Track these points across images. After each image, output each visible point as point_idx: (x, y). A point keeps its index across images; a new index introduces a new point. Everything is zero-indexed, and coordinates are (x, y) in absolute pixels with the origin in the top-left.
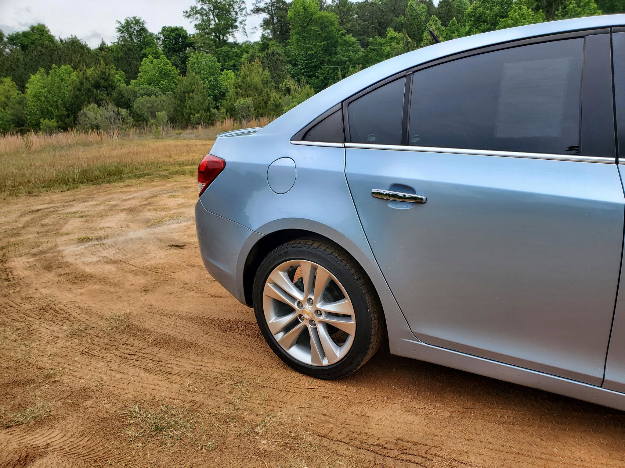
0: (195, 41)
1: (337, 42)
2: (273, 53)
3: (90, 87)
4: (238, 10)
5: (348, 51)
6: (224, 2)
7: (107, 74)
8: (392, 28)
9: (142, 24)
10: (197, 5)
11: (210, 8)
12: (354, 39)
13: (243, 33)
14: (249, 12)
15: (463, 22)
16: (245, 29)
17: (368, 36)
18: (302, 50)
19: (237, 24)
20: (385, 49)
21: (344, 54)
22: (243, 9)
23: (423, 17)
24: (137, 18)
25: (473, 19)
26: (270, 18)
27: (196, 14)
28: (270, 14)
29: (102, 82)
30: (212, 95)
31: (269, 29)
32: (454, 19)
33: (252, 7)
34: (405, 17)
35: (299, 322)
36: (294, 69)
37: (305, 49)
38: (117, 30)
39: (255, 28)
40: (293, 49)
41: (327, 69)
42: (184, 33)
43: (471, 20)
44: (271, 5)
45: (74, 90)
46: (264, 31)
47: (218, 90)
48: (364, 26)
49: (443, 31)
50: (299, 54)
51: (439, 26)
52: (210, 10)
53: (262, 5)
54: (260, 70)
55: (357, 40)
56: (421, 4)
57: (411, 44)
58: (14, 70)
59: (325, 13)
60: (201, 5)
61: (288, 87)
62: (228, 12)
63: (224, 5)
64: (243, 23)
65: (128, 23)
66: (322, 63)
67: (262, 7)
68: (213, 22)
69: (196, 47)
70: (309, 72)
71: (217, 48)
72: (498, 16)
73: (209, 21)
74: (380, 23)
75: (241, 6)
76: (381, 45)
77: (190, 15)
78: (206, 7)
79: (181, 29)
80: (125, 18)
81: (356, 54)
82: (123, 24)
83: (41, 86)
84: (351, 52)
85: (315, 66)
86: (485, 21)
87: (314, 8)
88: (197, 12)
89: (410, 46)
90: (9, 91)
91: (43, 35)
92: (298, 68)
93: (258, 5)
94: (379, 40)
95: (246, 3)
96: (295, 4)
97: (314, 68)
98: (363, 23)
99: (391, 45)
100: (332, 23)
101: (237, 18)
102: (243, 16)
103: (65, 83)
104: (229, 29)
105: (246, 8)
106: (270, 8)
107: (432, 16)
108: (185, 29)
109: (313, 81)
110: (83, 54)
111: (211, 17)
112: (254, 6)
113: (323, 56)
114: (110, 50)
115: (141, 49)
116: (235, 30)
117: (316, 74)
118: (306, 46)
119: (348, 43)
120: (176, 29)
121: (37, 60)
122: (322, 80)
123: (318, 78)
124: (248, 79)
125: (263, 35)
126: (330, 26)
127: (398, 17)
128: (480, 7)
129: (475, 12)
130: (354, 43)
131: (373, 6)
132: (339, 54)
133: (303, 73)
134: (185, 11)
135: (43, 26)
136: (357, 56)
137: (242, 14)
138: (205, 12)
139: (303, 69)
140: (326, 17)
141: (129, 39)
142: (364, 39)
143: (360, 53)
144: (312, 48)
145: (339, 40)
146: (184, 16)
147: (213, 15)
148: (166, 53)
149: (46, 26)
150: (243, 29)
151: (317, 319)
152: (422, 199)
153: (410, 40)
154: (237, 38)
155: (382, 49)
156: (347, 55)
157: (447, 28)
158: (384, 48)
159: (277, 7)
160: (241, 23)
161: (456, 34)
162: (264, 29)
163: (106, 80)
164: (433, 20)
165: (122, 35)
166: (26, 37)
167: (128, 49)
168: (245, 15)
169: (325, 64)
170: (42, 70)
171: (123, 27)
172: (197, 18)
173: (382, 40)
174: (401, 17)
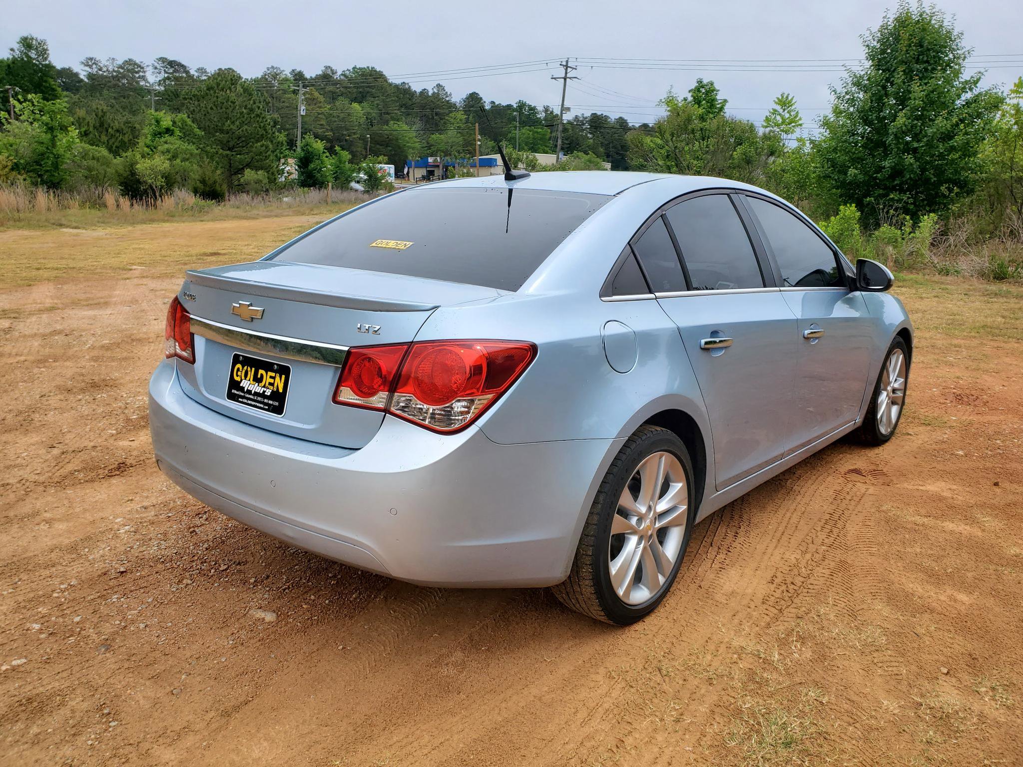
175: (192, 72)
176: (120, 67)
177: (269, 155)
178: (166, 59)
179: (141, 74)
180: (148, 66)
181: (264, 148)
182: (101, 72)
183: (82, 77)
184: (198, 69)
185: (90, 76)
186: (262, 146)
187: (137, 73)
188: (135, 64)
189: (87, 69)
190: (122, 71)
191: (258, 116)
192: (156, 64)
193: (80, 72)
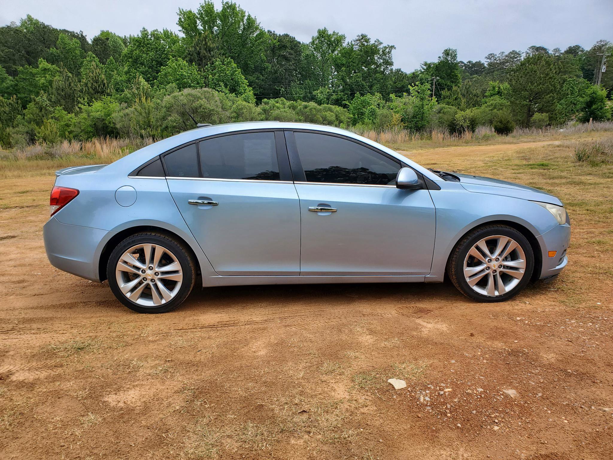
8: (44, 59)
15: (120, 62)
17: (15, 64)
20: (39, 80)
23: (78, 52)
25: (130, 60)
32: (111, 58)
34: (57, 49)
35: (143, 283)
48: (8, 53)
49: (101, 68)
51: (97, 63)
55: (3, 68)
56: (73, 38)
57: (72, 79)
72: (154, 60)
74: (28, 52)
76: (33, 75)
86: (142, 64)
89: (71, 81)
94: (31, 70)
99: (46, 77)
107: (89, 52)
127: (49, 48)
128: (135, 50)
129: (131, 54)
131: (18, 34)
136: (5, 84)
142: (10, 67)
143: (8, 82)
151: (156, 278)
152: (216, 203)
153: (70, 75)
155: (35, 79)
157: (105, 66)
158: (37, 79)
161: (115, 72)
164: (90, 57)
173: (34, 71)
174: (53, 48)
175: (550, 52)
176: (507, 56)
177: (555, 103)
178: (535, 47)
179: (518, 58)
180: (523, 53)
181: (551, 98)
182: (495, 61)
183: (486, 65)
184: (554, 50)
185: (490, 64)
186: (550, 97)
187: (516, 58)
188: (516, 53)
189: (489, 60)
190: (507, 58)
191: (551, 78)
192: (528, 51)
193: (485, 62)
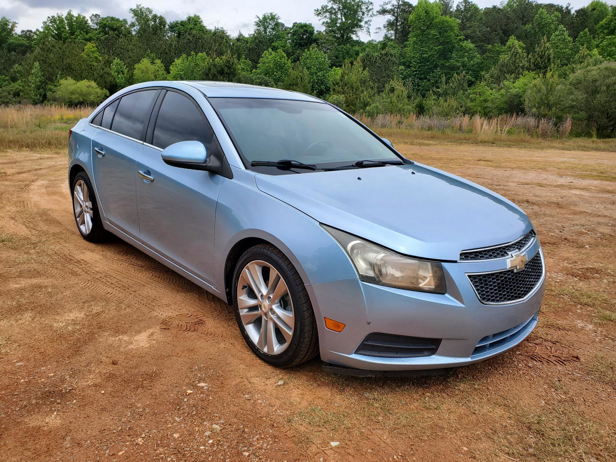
0: (320, 37)
1: (453, 47)
2: (386, 54)
3: (216, 73)
4: (365, 10)
5: (463, 57)
6: (353, 3)
7: (231, 63)
8: (515, 36)
9: (277, 20)
10: (328, 5)
11: (340, 7)
12: (472, 46)
13: (366, 33)
14: (375, 13)
16: (369, 29)
17: (488, 43)
18: (418, 53)
19: (362, 24)
21: (458, 59)
22: (370, 10)
23: (552, 26)
24: (274, 14)
26: (395, 20)
27: (324, 12)
28: (395, 16)
29: (226, 69)
30: (318, 89)
31: (392, 29)
33: (379, 8)
34: (533, 25)
36: (407, 71)
37: (420, 52)
38: (255, 23)
39: (379, 28)
40: (409, 50)
41: (440, 73)
42: (311, 29)
43: (604, 33)
44: (397, 7)
45: (203, 75)
46: (387, 32)
47: (324, 85)
48: (485, 32)
49: (569, 41)
50: (414, 57)
51: (566, 36)
52: (339, 9)
53: (389, 7)
54: (360, 69)
55: (475, 47)
56: (555, 12)
58: (167, 53)
59: (447, 18)
60: (332, 4)
61: (393, 87)
62: (356, 12)
63: (353, 6)
64: (368, 23)
65: (265, 18)
66: (436, 67)
67: (388, 9)
68: (340, 21)
69: (319, 44)
70: (421, 74)
71: (339, 45)
73: (337, 19)
74: (503, 31)
75: (368, 7)
77: (320, 13)
78: (335, 7)
79: (310, 26)
80: (263, 14)
81: (472, 60)
82: (261, 18)
83: (180, 69)
84: (466, 58)
85: (428, 69)
87: (436, 13)
88: (327, 11)
89: (518, 57)
90: (158, 71)
91: (196, 25)
92: (411, 70)
93: (385, 7)
95: (374, 4)
96: (418, 8)
97: (426, 71)
98: (484, 30)
100: (452, 28)
101: (363, 18)
102: (369, 16)
103: (199, 68)
104: (354, 28)
105: (373, 9)
106: (396, 10)
108: (313, 25)
109: (423, 84)
110: (221, 43)
111: (339, 16)
112: (381, 8)
113: (437, 60)
114: (246, 41)
115: (273, 42)
116: (359, 29)
117: (428, 77)
118: (422, 49)
119: (465, 49)
120: (306, 25)
121: (184, 46)
122: (433, 83)
123: (429, 80)
124: (346, 77)
125: (386, 35)
126: (449, 31)
127: (525, 25)
129: (609, 25)
130: (470, 49)
131: (499, 13)
132: (453, 59)
133: (415, 75)
134: (316, 9)
135: (198, 17)
136: (472, 62)
137: (368, 14)
138: (334, 12)
139: (416, 71)
140: (447, 21)
141: (263, 32)
142: (482, 46)
143: (475, 60)
144: (427, 51)
145: (456, 45)
146: (314, 14)
147: (341, 14)
148: (293, 47)
149: (200, 17)
150: (367, 29)
154: (360, 37)
156: (461, 61)
159: (402, 9)
160: (366, 23)
162: (388, 30)
163: (229, 68)
164: (560, 31)
165: (259, 28)
166: (183, 26)
167: (259, 42)
168: (371, 16)
169: (438, 68)
170: (184, 56)
171: (261, 22)
172: (326, 17)
173: (500, 49)
174: (529, 25)
